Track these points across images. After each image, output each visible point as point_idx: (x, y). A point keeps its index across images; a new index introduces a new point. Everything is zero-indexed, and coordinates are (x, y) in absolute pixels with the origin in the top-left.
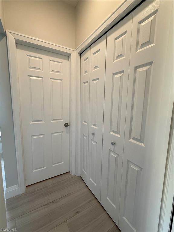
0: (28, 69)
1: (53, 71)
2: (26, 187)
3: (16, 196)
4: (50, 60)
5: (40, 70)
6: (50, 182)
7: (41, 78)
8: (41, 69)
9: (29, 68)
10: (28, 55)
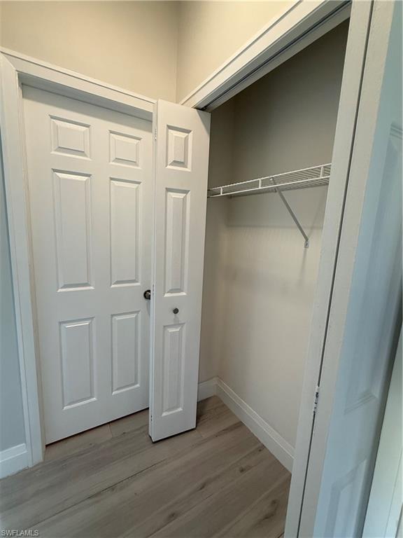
0: (53, 152)
1: (117, 160)
2: (47, 446)
3: (19, 472)
4: (111, 132)
5: (86, 156)
6: (106, 434)
7: (87, 178)
8: (87, 152)
9: (56, 150)
10: (52, 117)
